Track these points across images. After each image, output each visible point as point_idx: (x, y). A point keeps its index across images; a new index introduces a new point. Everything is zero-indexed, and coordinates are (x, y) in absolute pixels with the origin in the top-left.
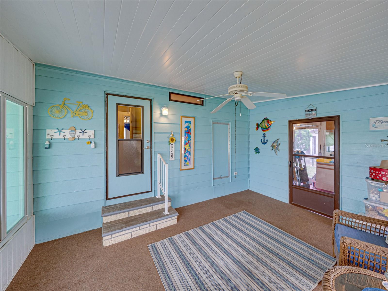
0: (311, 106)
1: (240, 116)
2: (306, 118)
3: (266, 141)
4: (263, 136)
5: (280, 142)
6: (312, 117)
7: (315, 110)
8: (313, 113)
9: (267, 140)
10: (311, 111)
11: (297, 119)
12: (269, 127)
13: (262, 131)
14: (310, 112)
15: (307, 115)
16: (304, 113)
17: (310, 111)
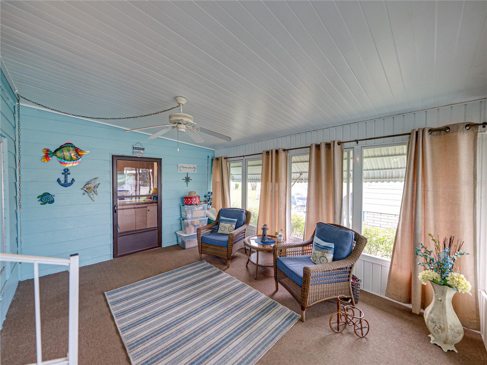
0: (138, 144)
1: (178, 151)
2: (134, 155)
3: (69, 181)
4: (63, 174)
5: (99, 182)
6: (140, 156)
7: (143, 149)
8: (142, 151)
9: (73, 179)
10: (140, 149)
11: (125, 155)
12: (77, 159)
13: (60, 164)
14: (139, 151)
15: (136, 153)
16: (131, 150)
17: (138, 149)
